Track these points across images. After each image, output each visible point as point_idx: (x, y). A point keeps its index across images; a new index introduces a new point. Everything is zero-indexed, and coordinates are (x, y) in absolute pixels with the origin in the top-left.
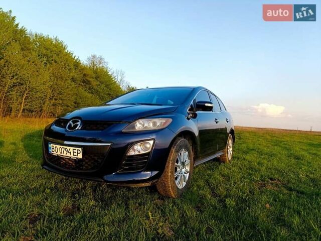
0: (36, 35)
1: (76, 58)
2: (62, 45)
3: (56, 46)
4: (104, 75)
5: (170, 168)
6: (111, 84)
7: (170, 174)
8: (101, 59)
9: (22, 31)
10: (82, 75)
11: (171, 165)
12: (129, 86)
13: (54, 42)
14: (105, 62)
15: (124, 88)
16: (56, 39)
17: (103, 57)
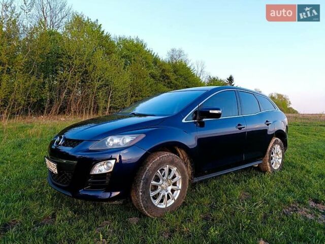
0: (120, 38)
1: (155, 55)
2: (142, 44)
3: (136, 46)
4: (182, 68)
5: (141, 187)
6: (190, 76)
7: (141, 194)
8: (181, 52)
9: (107, 37)
10: (160, 71)
11: (142, 184)
12: (210, 77)
13: (135, 42)
14: (184, 55)
15: (204, 79)
16: (137, 39)
17: (182, 49)
